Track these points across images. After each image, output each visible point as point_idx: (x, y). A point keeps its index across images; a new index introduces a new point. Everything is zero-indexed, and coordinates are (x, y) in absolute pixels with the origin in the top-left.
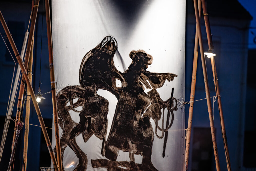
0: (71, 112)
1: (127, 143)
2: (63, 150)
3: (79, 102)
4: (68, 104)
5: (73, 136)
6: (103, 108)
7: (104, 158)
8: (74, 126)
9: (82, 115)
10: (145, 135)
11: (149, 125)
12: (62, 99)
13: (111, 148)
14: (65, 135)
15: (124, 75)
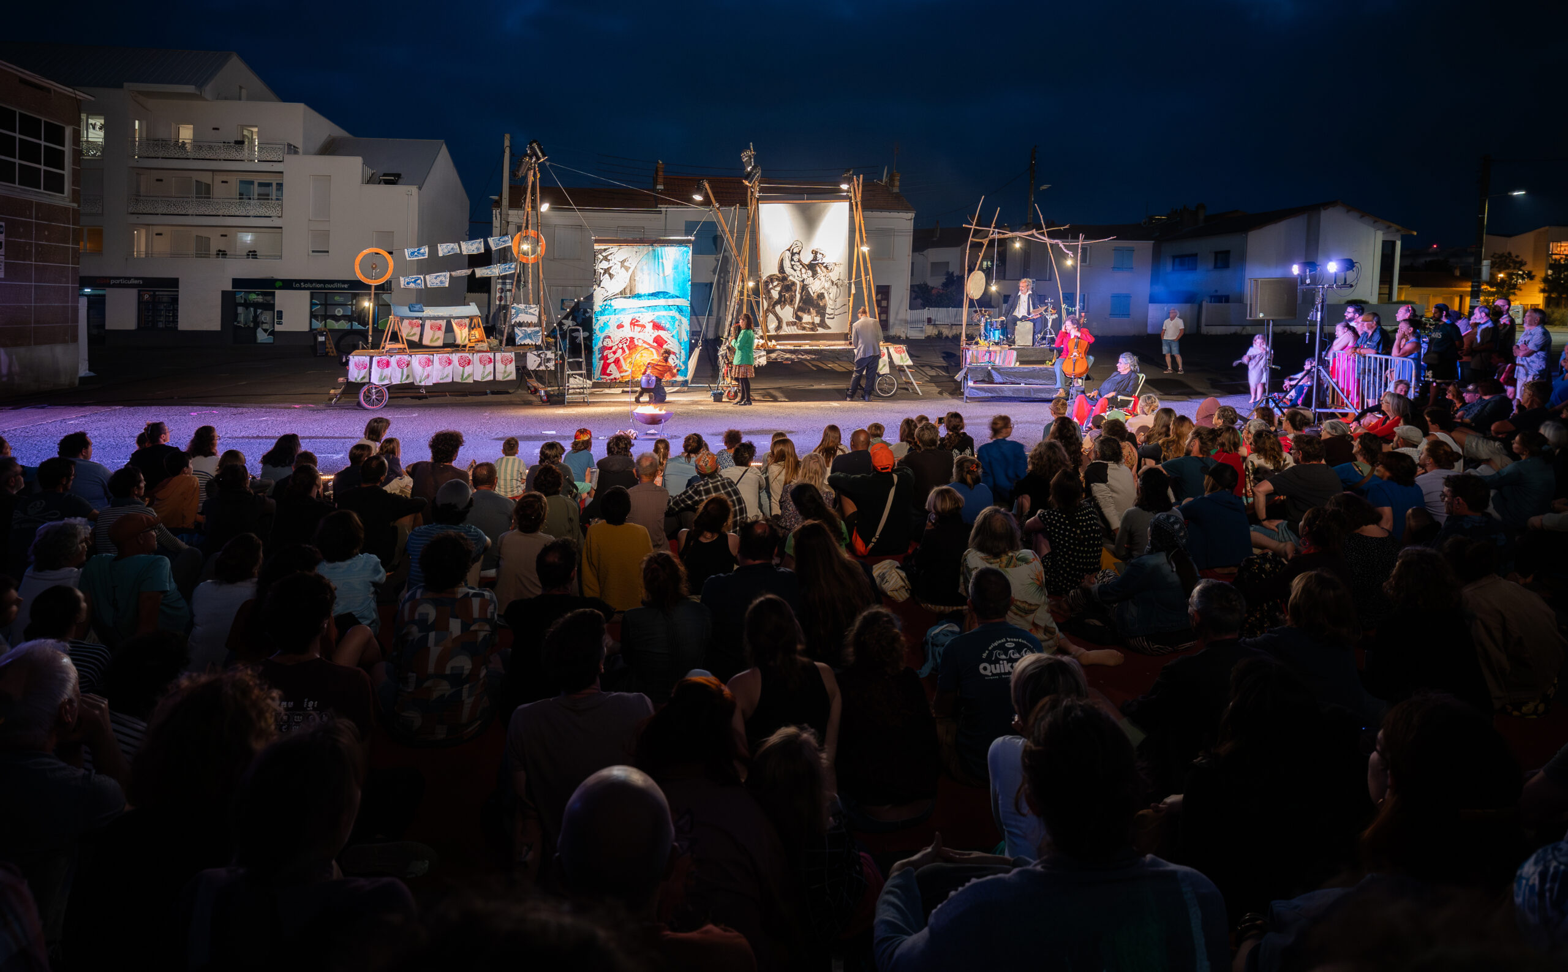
0: (772, 291)
1: (809, 310)
2: (767, 316)
3: (778, 284)
4: (771, 286)
5: (774, 307)
6: (793, 288)
7: (795, 320)
8: (775, 300)
9: (780, 293)
10: (821, 304)
11: (824, 297)
12: (766, 283)
13: (799, 313)
14: (769, 306)
15: (807, 266)
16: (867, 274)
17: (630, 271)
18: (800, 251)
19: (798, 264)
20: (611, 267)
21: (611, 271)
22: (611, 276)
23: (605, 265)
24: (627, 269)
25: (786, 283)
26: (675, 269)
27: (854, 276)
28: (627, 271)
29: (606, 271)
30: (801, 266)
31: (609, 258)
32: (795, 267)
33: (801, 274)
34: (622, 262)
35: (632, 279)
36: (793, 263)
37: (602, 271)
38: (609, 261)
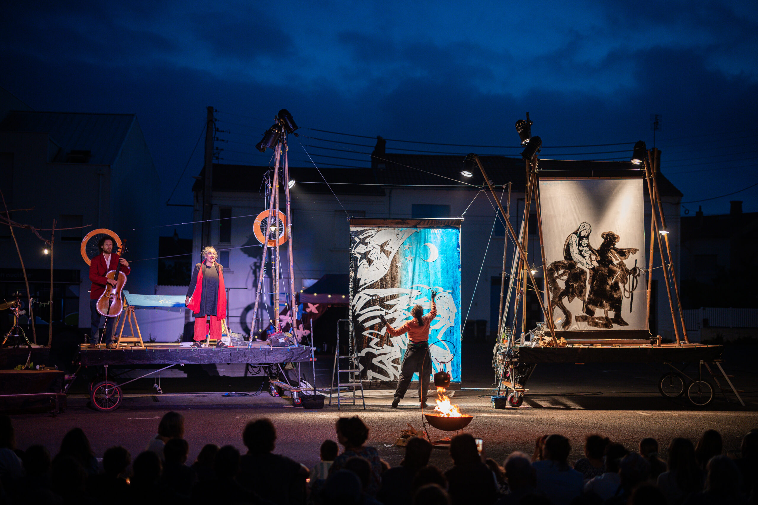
0: (558, 280)
1: (602, 303)
2: (553, 309)
3: (564, 273)
4: (556, 275)
5: (560, 299)
6: (583, 278)
7: (585, 314)
8: (561, 291)
9: (567, 283)
10: (616, 296)
11: (619, 288)
12: (551, 271)
13: (590, 307)
14: (554, 298)
15: (597, 251)
16: (667, 263)
17: (391, 256)
18: (588, 235)
19: (587, 249)
20: (369, 251)
21: (369, 256)
22: (370, 262)
23: (362, 249)
24: (388, 254)
25: (574, 271)
26: (442, 254)
27: (651, 264)
28: (388, 256)
29: (364, 256)
30: (590, 252)
31: (367, 241)
32: (583, 253)
33: (591, 261)
34: (382, 247)
35: (393, 265)
36: (581, 248)
37: (359, 256)
38: (366, 244)
